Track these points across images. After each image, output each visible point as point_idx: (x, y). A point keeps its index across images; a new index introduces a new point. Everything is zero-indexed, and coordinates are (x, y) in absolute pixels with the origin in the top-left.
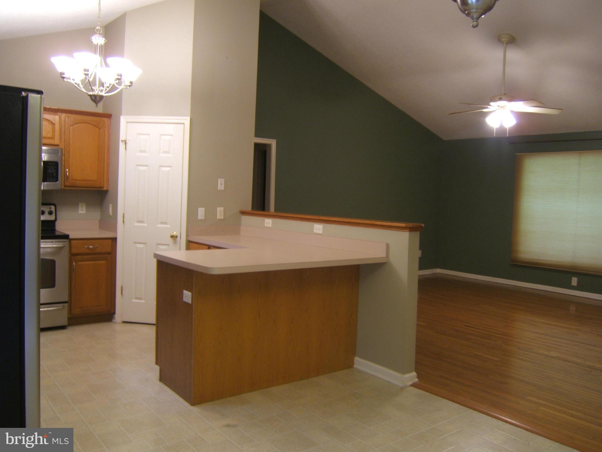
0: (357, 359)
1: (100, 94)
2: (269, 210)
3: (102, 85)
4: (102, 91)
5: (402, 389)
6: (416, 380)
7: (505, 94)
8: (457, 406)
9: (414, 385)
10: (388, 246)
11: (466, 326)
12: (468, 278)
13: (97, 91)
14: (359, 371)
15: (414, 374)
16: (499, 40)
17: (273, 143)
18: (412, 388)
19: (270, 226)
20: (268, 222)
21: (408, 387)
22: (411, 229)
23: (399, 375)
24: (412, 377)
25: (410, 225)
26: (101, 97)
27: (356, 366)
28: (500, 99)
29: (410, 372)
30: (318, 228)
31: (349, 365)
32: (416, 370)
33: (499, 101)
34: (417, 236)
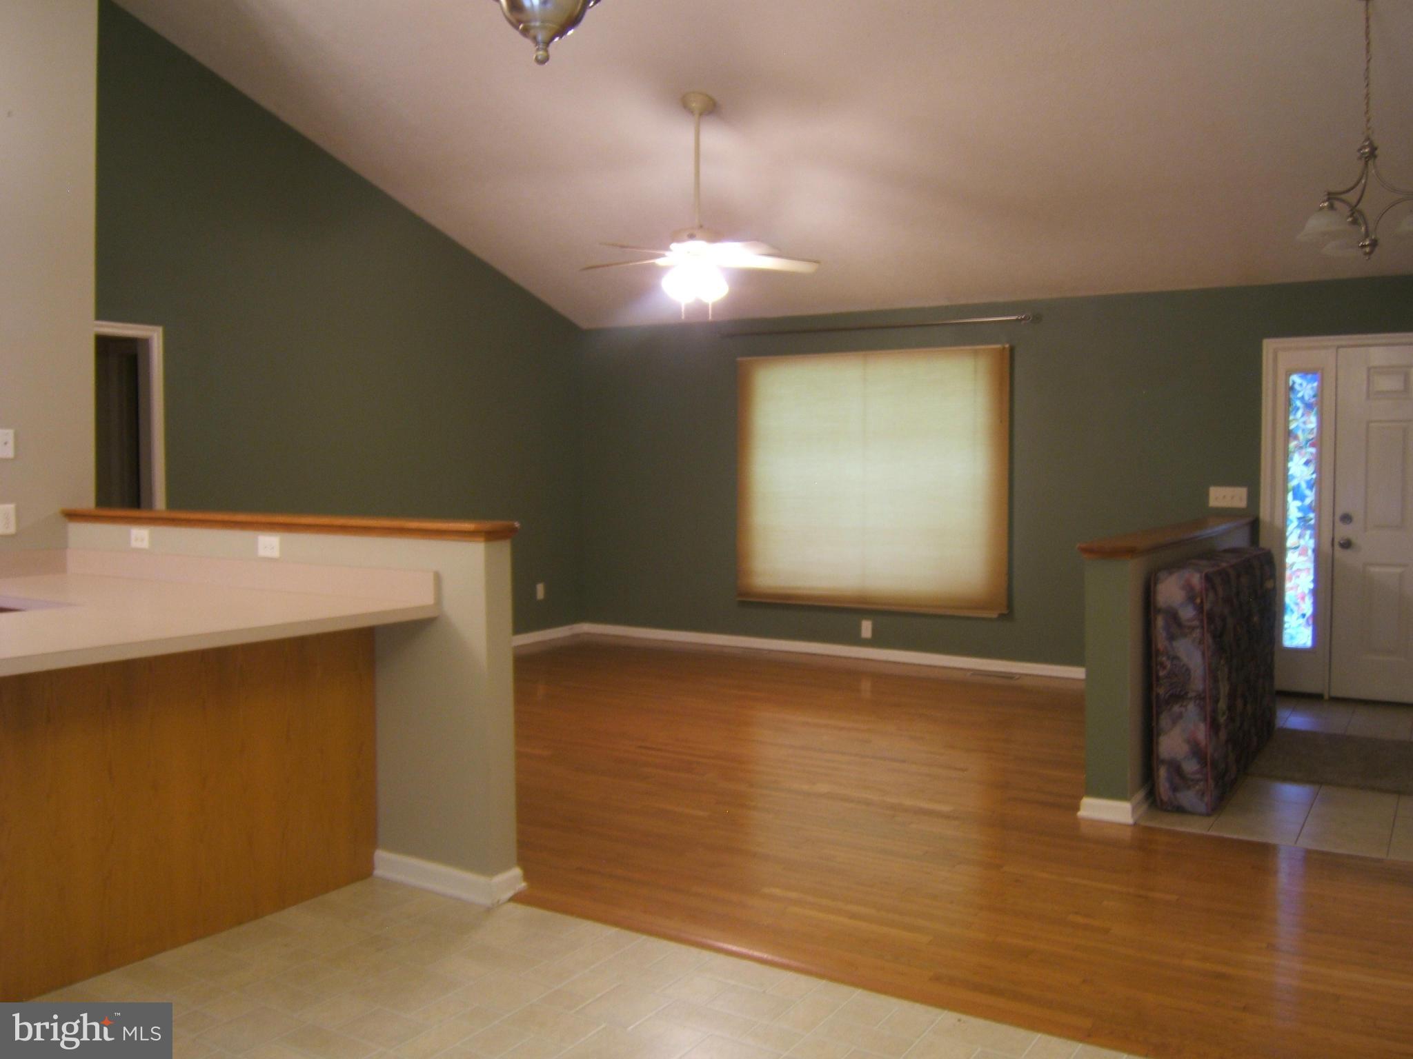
0: (381, 855)
2: (150, 506)
5: (489, 910)
6: (523, 885)
7: (701, 227)
8: (612, 931)
9: (517, 898)
10: (438, 578)
11: (640, 747)
12: (649, 640)
14: (387, 883)
15: (517, 872)
16: (685, 105)
17: (155, 336)
18: (512, 905)
19: (145, 544)
20: (140, 536)
21: (504, 903)
22: (491, 536)
23: (482, 879)
24: (512, 879)
25: (488, 525)
27: (379, 872)
28: (692, 237)
29: (506, 867)
30: (269, 544)
31: (362, 871)
32: (523, 861)
33: (688, 240)
34: (504, 549)
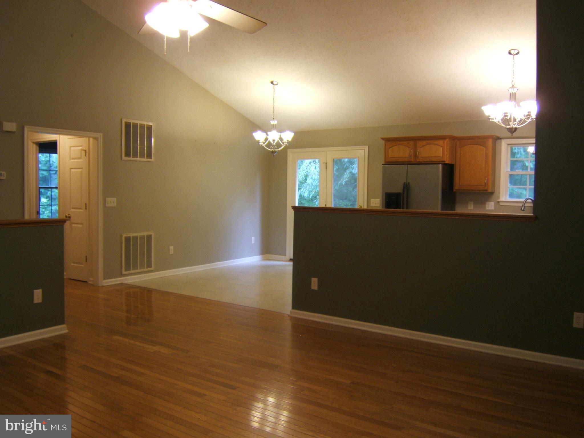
1: (514, 126)
3: (515, 120)
4: (515, 124)
13: (513, 125)
26: (516, 129)
